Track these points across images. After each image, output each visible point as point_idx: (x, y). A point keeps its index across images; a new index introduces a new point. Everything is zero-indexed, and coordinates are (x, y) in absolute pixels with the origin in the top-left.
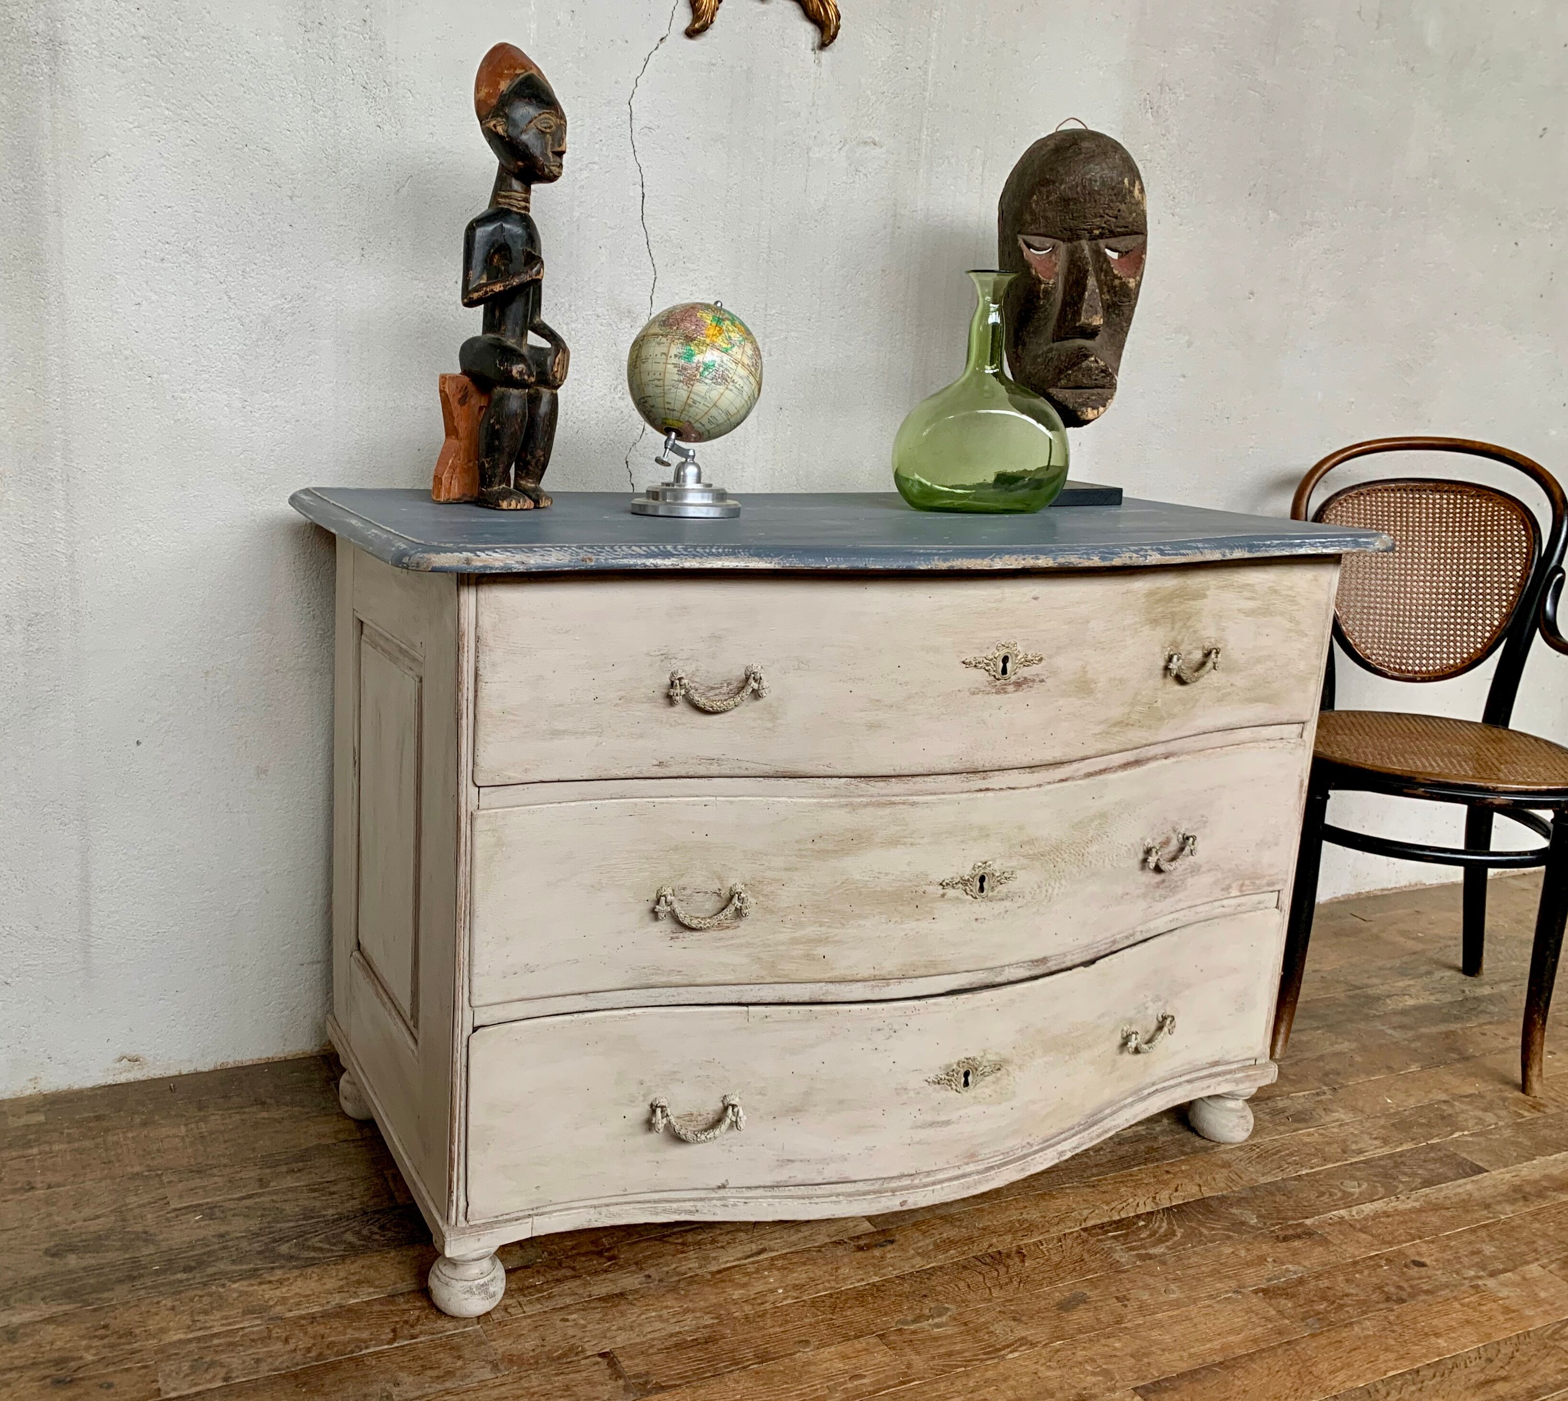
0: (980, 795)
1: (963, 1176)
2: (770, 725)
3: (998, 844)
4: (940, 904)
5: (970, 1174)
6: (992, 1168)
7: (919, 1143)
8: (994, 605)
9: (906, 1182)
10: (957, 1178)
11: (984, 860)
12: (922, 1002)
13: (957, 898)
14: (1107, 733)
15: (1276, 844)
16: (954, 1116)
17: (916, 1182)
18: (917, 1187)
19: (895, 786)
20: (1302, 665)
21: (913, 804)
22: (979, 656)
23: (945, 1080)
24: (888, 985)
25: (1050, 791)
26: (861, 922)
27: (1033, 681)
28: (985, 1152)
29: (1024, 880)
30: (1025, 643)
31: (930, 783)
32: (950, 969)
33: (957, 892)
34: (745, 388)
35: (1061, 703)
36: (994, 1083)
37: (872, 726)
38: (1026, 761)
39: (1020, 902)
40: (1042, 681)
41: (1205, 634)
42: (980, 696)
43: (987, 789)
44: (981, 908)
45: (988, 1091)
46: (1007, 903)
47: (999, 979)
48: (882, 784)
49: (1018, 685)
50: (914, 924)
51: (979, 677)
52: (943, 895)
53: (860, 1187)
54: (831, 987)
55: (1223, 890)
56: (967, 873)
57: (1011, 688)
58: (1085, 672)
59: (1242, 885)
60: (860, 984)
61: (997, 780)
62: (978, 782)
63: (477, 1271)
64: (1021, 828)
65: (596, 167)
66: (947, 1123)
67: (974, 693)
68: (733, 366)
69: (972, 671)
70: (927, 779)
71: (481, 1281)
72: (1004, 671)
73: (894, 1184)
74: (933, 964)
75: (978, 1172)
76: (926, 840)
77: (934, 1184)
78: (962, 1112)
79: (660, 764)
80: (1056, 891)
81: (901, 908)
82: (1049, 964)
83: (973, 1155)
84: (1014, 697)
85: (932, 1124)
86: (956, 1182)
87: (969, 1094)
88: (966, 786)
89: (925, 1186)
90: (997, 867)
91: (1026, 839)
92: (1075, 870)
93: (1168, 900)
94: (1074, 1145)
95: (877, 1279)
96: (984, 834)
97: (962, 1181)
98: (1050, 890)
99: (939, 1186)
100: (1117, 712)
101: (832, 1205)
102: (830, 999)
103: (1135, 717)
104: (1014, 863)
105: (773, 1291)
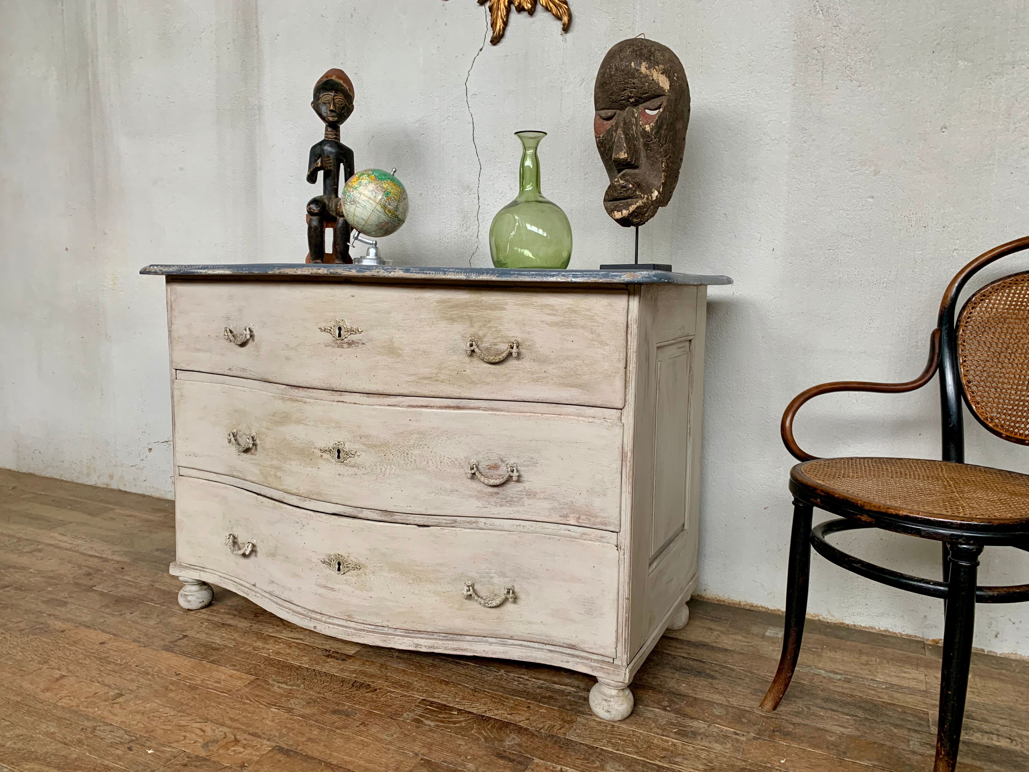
0: (335, 403)
1: (346, 627)
2: (257, 354)
3: (347, 433)
4: (320, 461)
5: (350, 628)
6: (364, 630)
7: (320, 595)
8: (331, 298)
9: (319, 617)
10: (343, 626)
11: (339, 441)
12: (315, 513)
13: (328, 459)
14: (418, 382)
15: (605, 495)
16: (336, 587)
17: (324, 619)
18: (321, 621)
19: (302, 392)
20: (606, 365)
21: (305, 402)
22: (328, 326)
23: (327, 563)
24: (305, 501)
25: (376, 409)
26: (291, 462)
27: (358, 343)
28: (357, 618)
29: (364, 458)
30: (350, 321)
31: (315, 393)
32: (328, 500)
33: (325, 456)
34: (367, 206)
35: (377, 358)
36: (357, 576)
37: (288, 359)
38: (360, 389)
39: (363, 471)
40: (363, 344)
41: (511, 334)
42: (330, 347)
43: (342, 402)
44: (340, 468)
45: (354, 579)
46: (355, 469)
47: (360, 515)
48: (297, 390)
49: (350, 344)
50: (309, 469)
51: (328, 337)
52: (321, 456)
53: (299, 609)
54: (285, 495)
55: (561, 516)
56: (331, 445)
57: (345, 345)
58: (393, 343)
59: (579, 518)
60: (295, 497)
61: (348, 397)
62: (337, 397)
63: (189, 589)
64: (359, 427)
65: (451, 118)
66: (333, 589)
67: (326, 346)
68: (359, 195)
69: (324, 334)
70: (314, 391)
71: (187, 593)
72: (340, 335)
73: (313, 615)
74: (319, 494)
75: (355, 629)
76: (310, 424)
77: (330, 623)
78: (340, 586)
79: (230, 369)
80: (388, 471)
81: (305, 459)
82: (396, 517)
83: (349, 616)
84: (347, 350)
85: (325, 587)
86: (341, 628)
87: (341, 577)
88: (332, 398)
89: (325, 623)
90: (348, 447)
91: (363, 434)
92: (402, 462)
93: (504, 508)
94: (429, 645)
95: (307, 666)
96: (338, 426)
97: (344, 629)
98: (384, 470)
99: (332, 626)
100: (426, 371)
101: (287, 613)
102: (285, 501)
103: (442, 377)
104: (357, 447)
105: (269, 649)
